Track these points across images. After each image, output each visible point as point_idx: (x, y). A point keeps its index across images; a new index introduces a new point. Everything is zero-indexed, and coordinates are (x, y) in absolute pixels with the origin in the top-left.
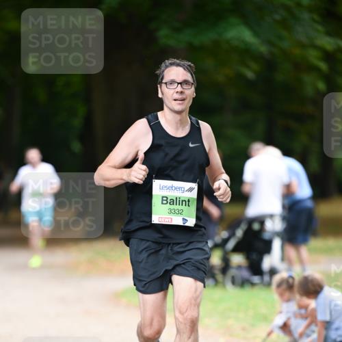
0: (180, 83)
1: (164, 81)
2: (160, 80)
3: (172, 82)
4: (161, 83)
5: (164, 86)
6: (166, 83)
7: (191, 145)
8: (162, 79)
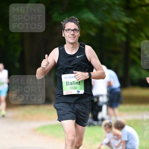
0: (73, 30)
1: (65, 29)
2: (63, 28)
3: (69, 30)
4: (64, 30)
5: (65, 31)
6: (66, 30)
7: (77, 57)
8: (64, 28)
